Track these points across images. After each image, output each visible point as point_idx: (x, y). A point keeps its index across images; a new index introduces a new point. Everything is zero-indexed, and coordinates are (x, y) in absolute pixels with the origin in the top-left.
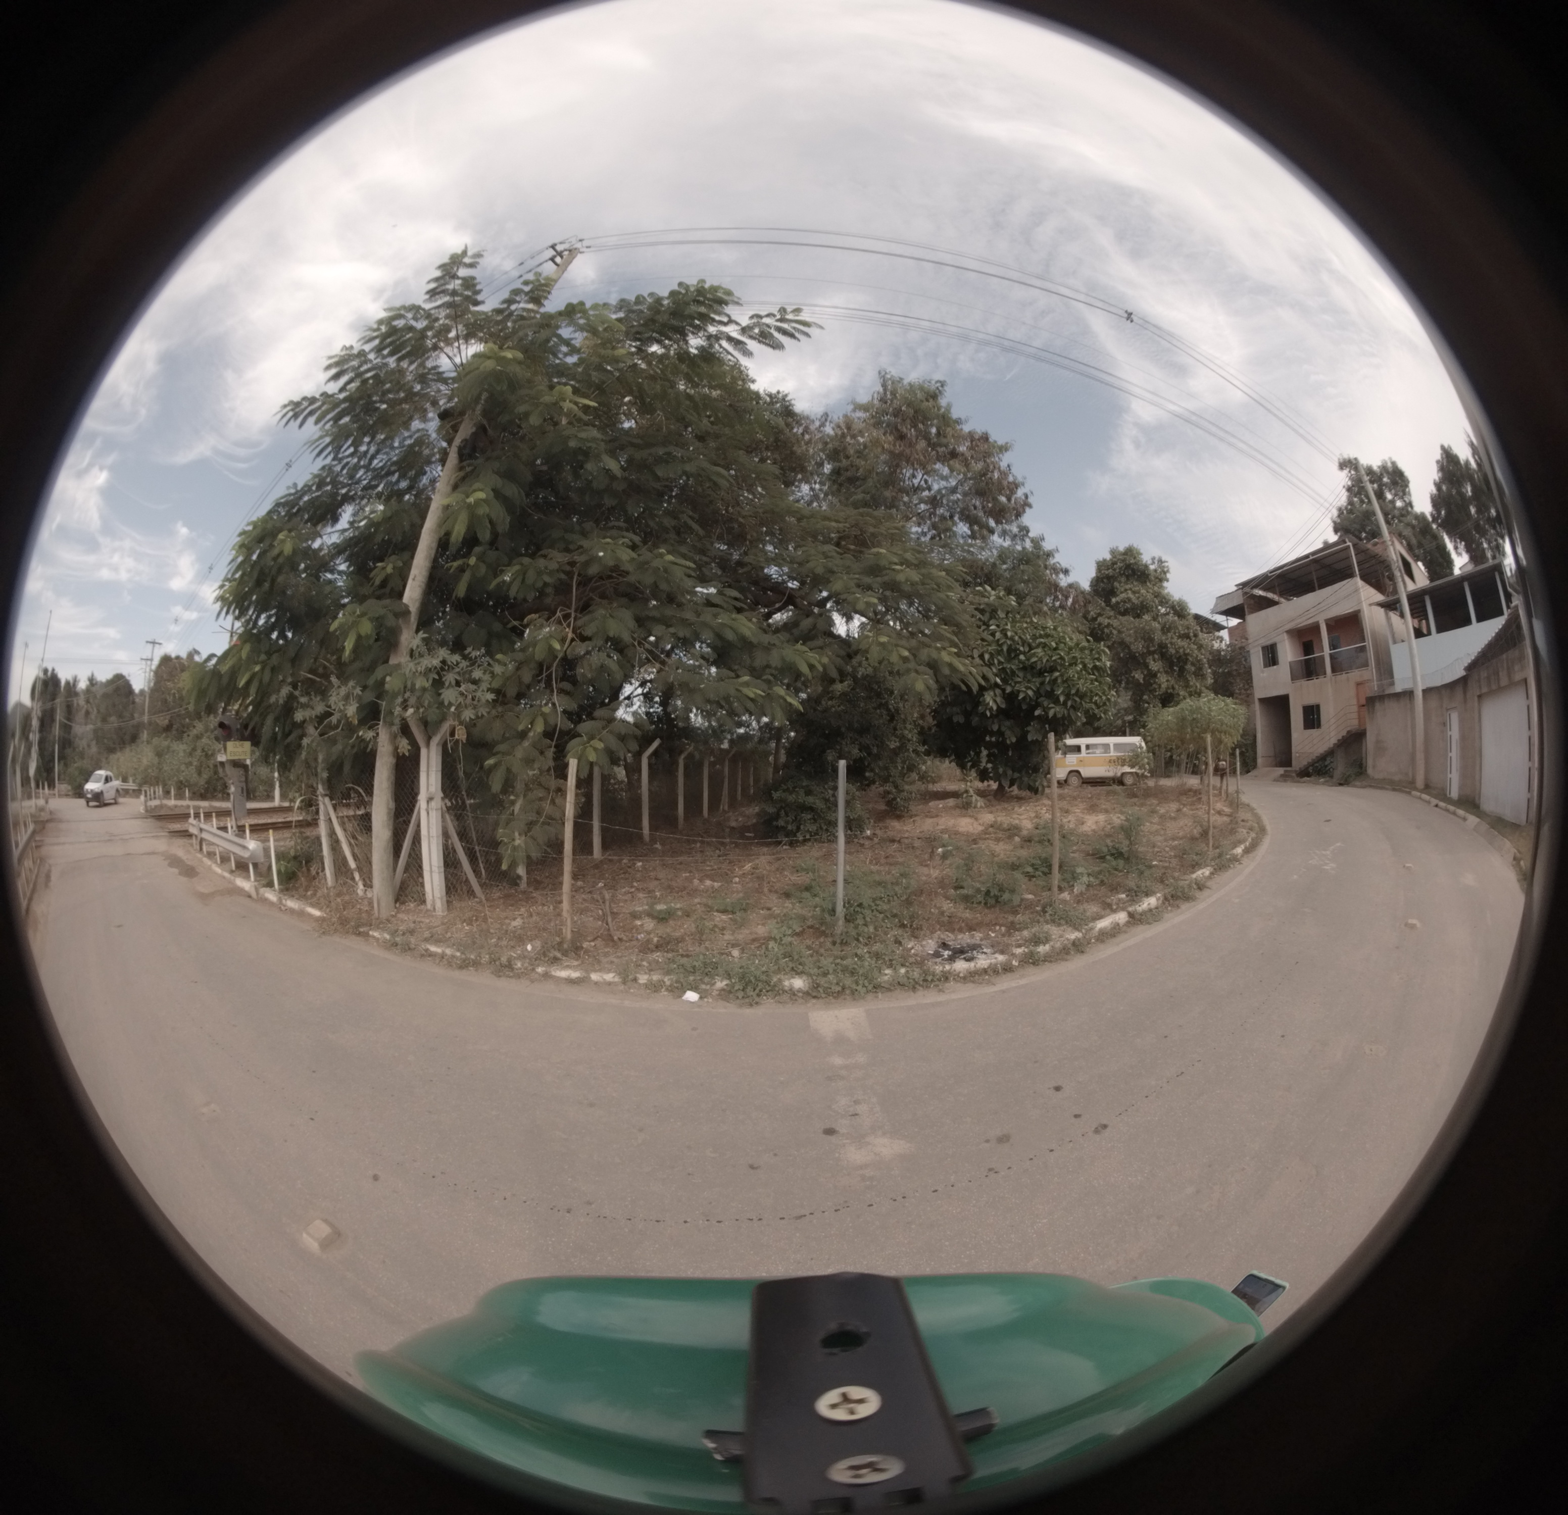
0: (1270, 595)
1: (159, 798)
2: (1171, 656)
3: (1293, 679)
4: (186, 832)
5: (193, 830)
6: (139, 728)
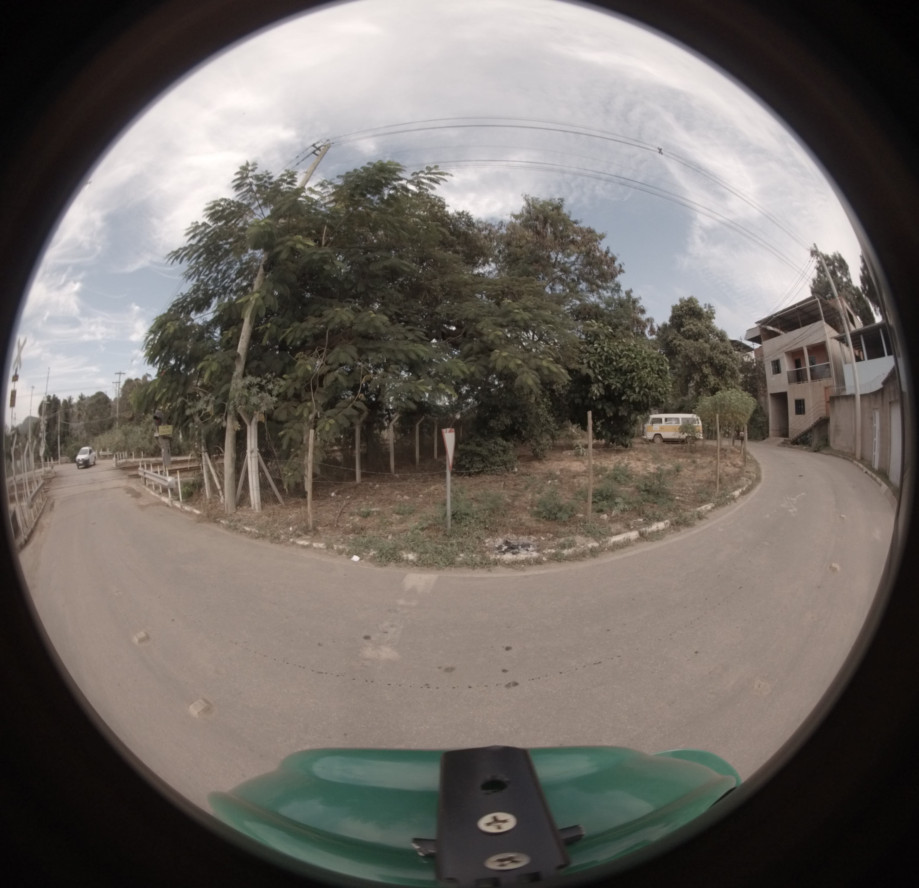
0: (776, 330)
1: (125, 458)
2: (716, 365)
3: (790, 382)
4: (138, 475)
5: (141, 474)
6: (113, 420)
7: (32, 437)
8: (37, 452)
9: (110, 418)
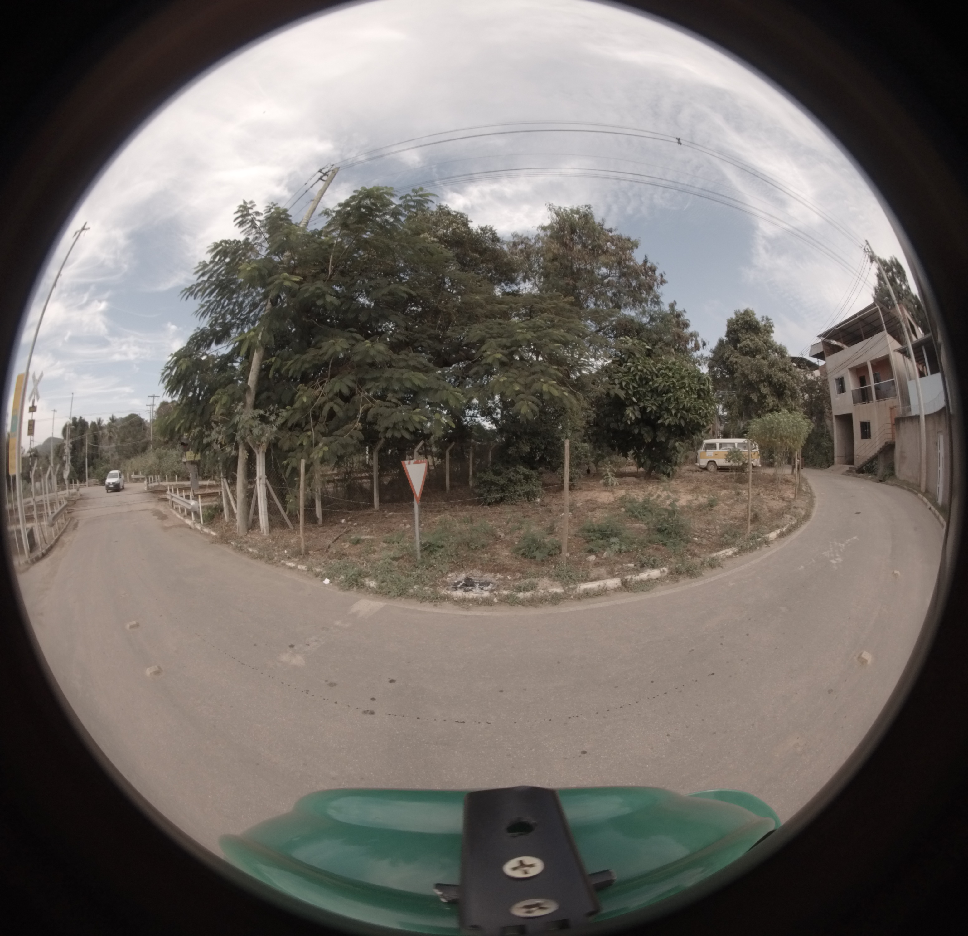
0: (839, 344)
1: (157, 481)
2: (775, 383)
3: (855, 402)
4: (166, 498)
5: (169, 497)
6: (147, 443)
7: (54, 459)
8: (60, 474)
9: (144, 440)
